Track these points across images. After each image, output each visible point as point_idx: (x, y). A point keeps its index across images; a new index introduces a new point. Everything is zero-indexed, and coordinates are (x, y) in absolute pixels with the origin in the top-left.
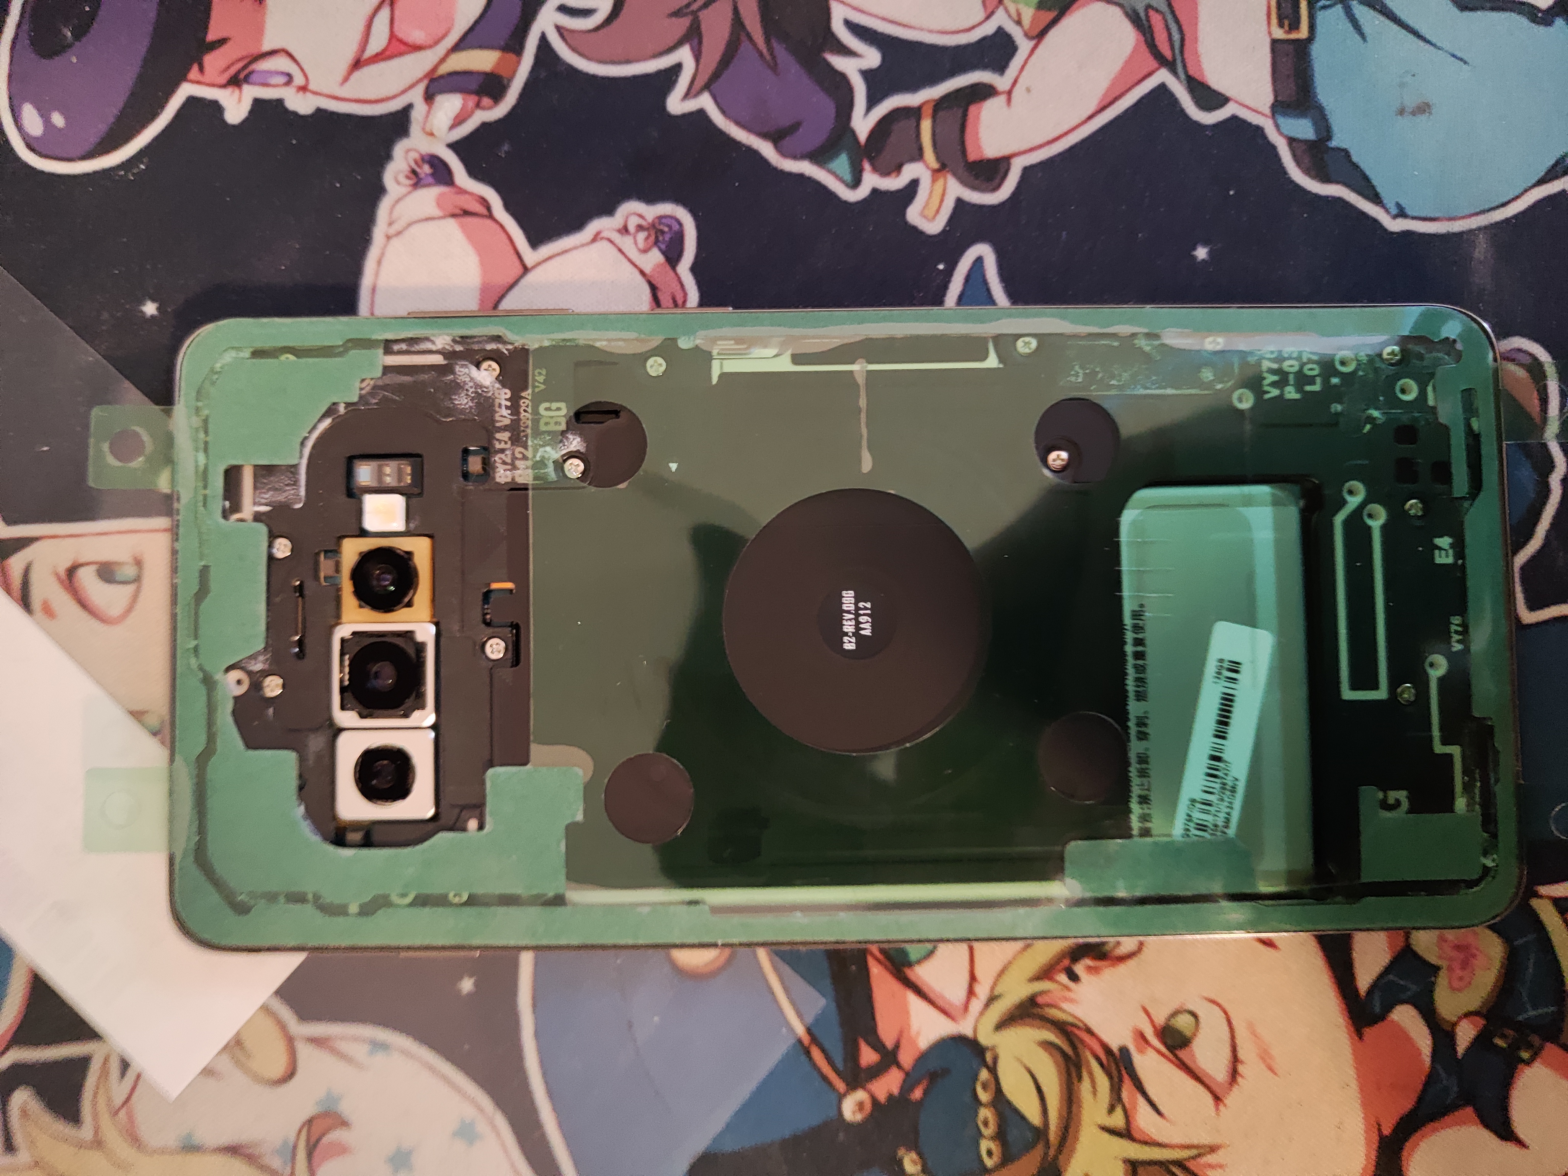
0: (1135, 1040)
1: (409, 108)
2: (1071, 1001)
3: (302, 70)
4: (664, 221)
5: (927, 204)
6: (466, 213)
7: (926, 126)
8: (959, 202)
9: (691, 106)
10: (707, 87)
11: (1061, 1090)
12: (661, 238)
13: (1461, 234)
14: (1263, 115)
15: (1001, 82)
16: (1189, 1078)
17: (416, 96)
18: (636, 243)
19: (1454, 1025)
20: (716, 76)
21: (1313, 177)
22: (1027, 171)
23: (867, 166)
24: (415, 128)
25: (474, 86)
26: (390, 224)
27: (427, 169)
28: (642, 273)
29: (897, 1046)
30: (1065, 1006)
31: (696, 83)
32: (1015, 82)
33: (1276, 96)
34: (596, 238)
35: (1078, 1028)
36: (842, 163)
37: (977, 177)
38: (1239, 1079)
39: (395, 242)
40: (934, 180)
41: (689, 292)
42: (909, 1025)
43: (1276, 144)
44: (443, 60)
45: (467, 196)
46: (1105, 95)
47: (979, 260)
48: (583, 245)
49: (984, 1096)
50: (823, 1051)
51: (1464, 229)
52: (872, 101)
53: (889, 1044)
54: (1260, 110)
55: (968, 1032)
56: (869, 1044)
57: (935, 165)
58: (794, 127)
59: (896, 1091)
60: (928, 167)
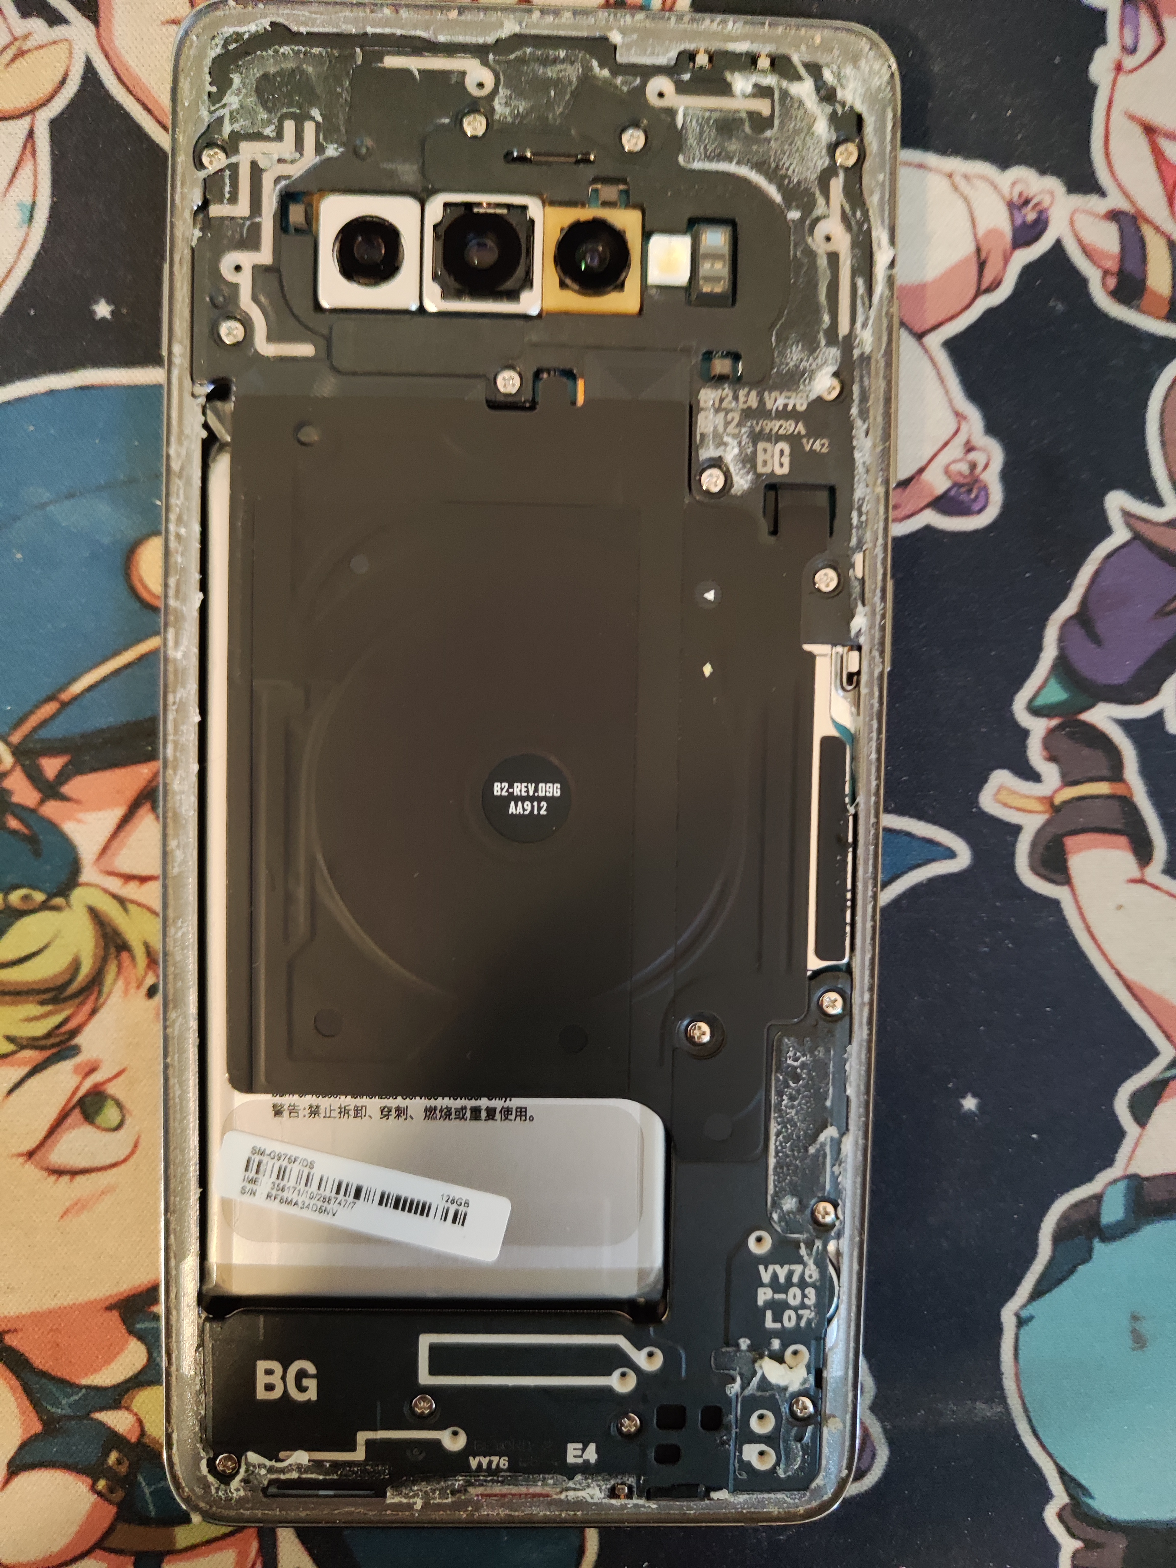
0: (89, 1061)
1: (1101, 193)
2: (126, 992)
3: (1142, 65)
4: (983, 493)
5: (1014, 793)
6: (982, 265)
7: (1103, 788)
8: (1017, 829)
9: (1115, 519)
10: (1137, 537)
11: (27, 982)
12: (963, 490)
13: (1002, 1389)
14: (1127, 1165)
15: (1155, 871)
16: (51, 1123)
17: (1115, 201)
18: (954, 462)
19: (128, 1409)
20: (1151, 546)
21: (1059, 1224)
22: (1054, 904)
23: (1054, 722)
24: (1078, 200)
25: (1130, 267)
26: (966, 177)
27: (1031, 216)
28: (921, 470)
29: (64, 798)
30: (120, 983)
31: (1142, 524)
32: (1156, 887)
33: (1147, 1179)
34: (959, 416)
35: (97, 999)
36: (1056, 694)
37: (1047, 848)
38: (53, 1178)
39: (945, 183)
40: (1042, 799)
41: (903, 524)
42: (87, 810)
43: (1094, 1182)
44: (1157, 229)
45: (1002, 264)
46: (1144, 989)
47: (951, 854)
48: (950, 401)
49: (15, 897)
50: (53, 717)
51: (1006, 1391)
52: (1127, 726)
53: (66, 789)
54: (1132, 1162)
55: (84, 877)
56: (66, 765)
57: (1058, 800)
58: (1096, 639)
59: (15, 799)
60: (1056, 791)
